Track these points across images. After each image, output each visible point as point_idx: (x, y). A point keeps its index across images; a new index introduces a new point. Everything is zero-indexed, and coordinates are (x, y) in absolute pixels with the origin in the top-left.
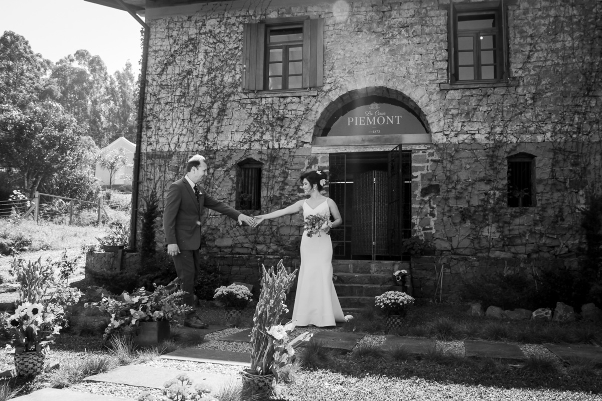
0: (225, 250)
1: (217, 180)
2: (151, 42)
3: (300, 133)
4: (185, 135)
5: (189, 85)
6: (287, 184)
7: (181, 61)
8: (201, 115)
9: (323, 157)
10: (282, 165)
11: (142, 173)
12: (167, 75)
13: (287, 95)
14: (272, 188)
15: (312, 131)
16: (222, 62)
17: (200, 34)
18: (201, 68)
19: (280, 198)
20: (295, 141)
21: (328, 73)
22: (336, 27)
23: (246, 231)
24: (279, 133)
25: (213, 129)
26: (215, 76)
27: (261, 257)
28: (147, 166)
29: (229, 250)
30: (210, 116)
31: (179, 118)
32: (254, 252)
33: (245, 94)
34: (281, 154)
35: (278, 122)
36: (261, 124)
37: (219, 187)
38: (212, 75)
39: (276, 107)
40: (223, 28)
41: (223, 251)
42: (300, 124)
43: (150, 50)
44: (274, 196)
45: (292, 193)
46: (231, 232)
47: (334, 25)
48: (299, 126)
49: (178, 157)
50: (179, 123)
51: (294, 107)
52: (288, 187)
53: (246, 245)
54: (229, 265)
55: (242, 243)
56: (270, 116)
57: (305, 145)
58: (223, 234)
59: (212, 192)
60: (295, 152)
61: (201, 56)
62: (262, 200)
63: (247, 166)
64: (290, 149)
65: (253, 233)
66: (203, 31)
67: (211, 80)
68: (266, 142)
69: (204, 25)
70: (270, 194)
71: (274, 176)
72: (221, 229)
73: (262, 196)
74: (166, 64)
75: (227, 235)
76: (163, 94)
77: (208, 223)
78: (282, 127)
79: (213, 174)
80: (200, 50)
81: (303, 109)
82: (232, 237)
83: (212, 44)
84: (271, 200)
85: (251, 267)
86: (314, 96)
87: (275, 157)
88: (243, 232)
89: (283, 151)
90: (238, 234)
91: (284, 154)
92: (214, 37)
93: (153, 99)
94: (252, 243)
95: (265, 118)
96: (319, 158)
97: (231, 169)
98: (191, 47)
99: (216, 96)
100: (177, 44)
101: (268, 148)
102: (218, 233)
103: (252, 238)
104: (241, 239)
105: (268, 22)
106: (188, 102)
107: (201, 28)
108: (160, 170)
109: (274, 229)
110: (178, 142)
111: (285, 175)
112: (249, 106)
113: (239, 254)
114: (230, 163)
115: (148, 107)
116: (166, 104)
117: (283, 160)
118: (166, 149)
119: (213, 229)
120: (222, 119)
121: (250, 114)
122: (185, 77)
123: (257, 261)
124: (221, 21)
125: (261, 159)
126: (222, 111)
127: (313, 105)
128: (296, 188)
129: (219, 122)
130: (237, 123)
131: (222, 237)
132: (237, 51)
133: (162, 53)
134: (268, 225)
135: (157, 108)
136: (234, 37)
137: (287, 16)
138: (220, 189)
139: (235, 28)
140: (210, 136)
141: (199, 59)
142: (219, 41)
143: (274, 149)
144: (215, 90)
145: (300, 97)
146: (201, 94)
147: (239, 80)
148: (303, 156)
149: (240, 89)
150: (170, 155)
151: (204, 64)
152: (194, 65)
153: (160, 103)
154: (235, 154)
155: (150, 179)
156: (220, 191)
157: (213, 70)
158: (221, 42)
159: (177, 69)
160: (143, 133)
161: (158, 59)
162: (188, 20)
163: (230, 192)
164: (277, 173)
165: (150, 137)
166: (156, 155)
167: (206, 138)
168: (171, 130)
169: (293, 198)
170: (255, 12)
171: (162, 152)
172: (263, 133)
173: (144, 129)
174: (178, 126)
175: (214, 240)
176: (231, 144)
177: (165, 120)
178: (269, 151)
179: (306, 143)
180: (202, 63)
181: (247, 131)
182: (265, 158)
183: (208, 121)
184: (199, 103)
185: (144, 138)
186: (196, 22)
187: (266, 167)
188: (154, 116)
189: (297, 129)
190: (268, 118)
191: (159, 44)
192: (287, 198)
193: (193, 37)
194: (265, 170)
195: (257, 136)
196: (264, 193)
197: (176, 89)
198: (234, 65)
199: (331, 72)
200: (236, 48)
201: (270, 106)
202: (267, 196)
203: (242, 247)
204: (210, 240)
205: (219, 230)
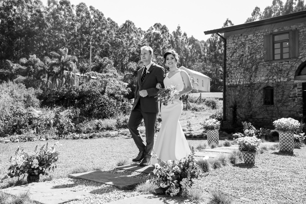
0: (260, 120)
1: (255, 94)
2: (227, 45)
3: (289, 76)
4: (242, 78)
5: (242, 60)
6: (284, 95)
7: (239, 51)
8: (248, 71)
9: (299, 84)
10: (282, 88)
11: (226, 93)
12: (234, 57)
13: (283, 61)
14: (278, 97)
15: (294, 74)
16: (255, 50)
17: (246, 40)
18: (247, 53)
19: (282, 100)
20: (287, 79)
21: (301, 51)
22: (304, 32)
23: (268, 113)
24: (280, 76)
25: (253, 76)
26: (253, 56)
28: (228, 90)
29: (262, 120)
30: (252, 71)
31: (239, 72)
32: (271, 120)
33: (265, 62)
34: (281, 84)
35: (280, 72)
36: (272, 73)
38: (252, 56)
39: (278, 66)
40: (255, 37)
42: (289, 72)
43: (227, 48)
46: (262, 113)
47: (303, 32)
48: (288, 73)
49: (240, 86)
50: (240, 74)
51: (286, 66)
52: (284, 96)
55: (266, 117)
56: (276, 70)
57: (291, 80)
58: (259, 114)
59: (254, 99)
60: (287, 83)
61: (247, 49)
62: (274, 101)
63: (267, 89)
64: (285, 82)
66: (247, 39)
67: (251, 58)
68: (275, 79)
69: (247, 37)
70: (278, 99)
71: (279, 92)
72: (258, 112)
73: (274, 99)
74: (233, 53)
76: (233, 64)
77: (253, 110)
78: (281, 73)
79: (254, 92)
80: (246, 47)
81: (290, 66)
82: (262, 115)
83: (251, 44)
84: (278, 101)
86: (295, 61)
87: (279, 85)
88: (267, 113)
89: (282, 83)
90: (265, 114)
91: (282, 84)
92: (252, 41)
93: (229, 66)
95: (274, 71)
96: (298, 85)
97: (261, 90)
98: (243, 46)
99: (253, 64)
100: (237, 45)
101: (276, 82)
102: (257, 114)
103: (270, 115)
104: (266, 115)
105: (274, 34)
106: (242, 66)
107: (246, 38)
108: (233, 91)
109: (280, 112)
110: (240, 81)
111: (283, 91)
112: (267, 67)
113: (265, 121)
114: (261, 88)
115: (227, 69)
116: (234, 67)
117: (282, 86)
118: (235, 84)
119: (255, 112)
120: (257, 72)
121: (268, 69)
122: (241, 57)
124: (254, 35)
125: (273, 86)
126: (256, 69)
127: (294, 64)
128: (288, 96)
129: (255, 73)
130: (262, 73)
131: (259, 115)
132: (261, 46)
133: (232, 49)
134: (277, 110)
135: (231, 69)
136: (260, 41)
137: (282, 30)
139: (260, 37)
140: (252, 78)
141: (246, 50)
142: (254, 43)
143: (278, 82)
144: (253, 61)
145: (288, 62)
146: (247, 63)
147: (263, 57)
148: (291, 84)
149: (263, 60)
150: (237, 86)
151: (248, 52)
152: (244, 52)
153: (232, 67)
154: (262, 85)
155: (230, 95)
156: (257, 98)
157: (252, 54)
158: (255, 43)
159: (238, 54)
160: (226, 78)
161: (230, 51)
162: (241, 36)
163: (261, 99)
164: (280, 91)
165: (229, 80)
166: (231, 86)
167: (250, 79)
168: (237, 77)
169: (287, 100)
170: (268, 30)
171: (233, 85)
172: (273, 76)
173: (226, 77)
174: (239, 75)
175: (255, 116)
176: (260, 81)
177: (234, 73)
178: (276, 83)
179: (292, 79)
180: (247, 51)
181: (267, 76)
182: (275, 85)
183: (251, 73)
184: (247, 66)
185: (226, 80)
186: (244, 36)
187: (275, 89)
188: (230, 72)
189: (288, 74)
190: (275, 70)
191: (230, 45)
192: (285, 100)
193: (243, 42)
194: (275, 90)
195: (271, 78)
196: (275, 99)
197: (238, 61)
198: (260, 51)
199: (302, 51)
200: (261, 45)
201: (276, 66)
202: (276, 100)
203: (267, 118)
204: (254, 116)
205: (257, 112)
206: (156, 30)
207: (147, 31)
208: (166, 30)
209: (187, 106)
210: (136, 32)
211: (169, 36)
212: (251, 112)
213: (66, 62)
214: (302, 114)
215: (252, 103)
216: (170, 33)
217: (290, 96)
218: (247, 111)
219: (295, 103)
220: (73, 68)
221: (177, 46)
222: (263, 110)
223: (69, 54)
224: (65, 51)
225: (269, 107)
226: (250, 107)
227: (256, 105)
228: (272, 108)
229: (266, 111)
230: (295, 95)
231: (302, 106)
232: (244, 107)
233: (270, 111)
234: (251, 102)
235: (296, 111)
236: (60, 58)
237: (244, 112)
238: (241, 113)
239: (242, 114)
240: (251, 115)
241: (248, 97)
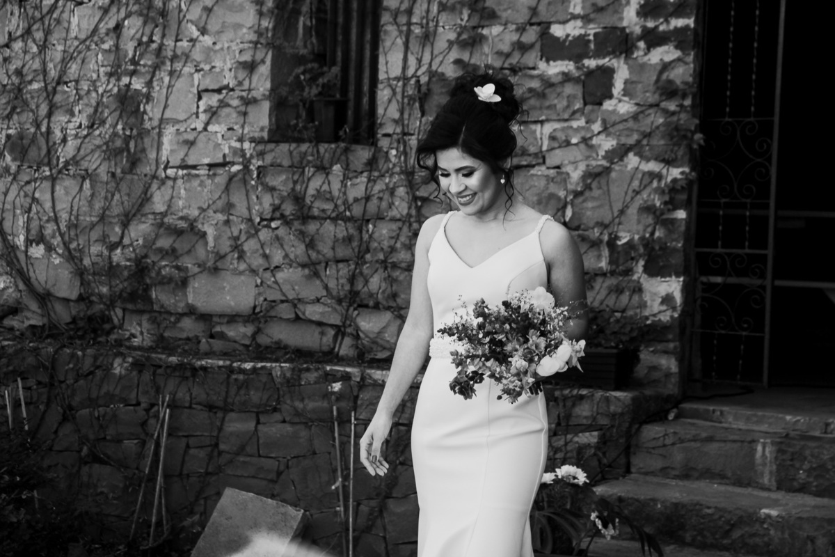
0: (229, 330)
14: (428, 37)
23: (311, 245)
27: (346, 378)
32: (346, 348)
37: (203, 31)
41: (222, 336)
44: (432, 74)
45: (514, 60)
46: (250, 246)
52: (496, 30)
53: (313, 312)
54: (211, 407)
55: (295, 303)
58: (221, 257)
59: (174, 58)
62: (383, 94)
65: (342, 252)
70: (418, 65)
72: (211, 232)
73: (382, 75)
75: (232, 262)
77: (159, 202)
82: (254, 272)
85: (304, 420)
88: (298, 250)
90: (277, 257)
94: (340, 301)
102: (201, 252)
103: (336, 278)
104: (291, 280)
119: (179, 233)
123: (327, 395)
128: (531, 35)
131: (215, 267)
138: (207, 40)
156: (208, 52)
163: (247, 57)
175: (183, 283)
196: (391, 63)
202: (404, 78)
203: (297, 318)
204: (165, 282)
205: (203, 235)
212: (139, 231)
214: (673, 286)
215: (153, 112)
217: (557, 31)
218: (102, 218)
219: (605, 129)
222: (267, 201)
225: (324, 169)
226: (134, 162)
227: (191, 144)
228: (357, 188)
229: (287, 222)
230: (608, 20)
231: (675, 173)
232: (75, 161)
233: (334, 220)
234: (148, 97)
235: (612, 244)
237: (72, 226)
238: (41, 239)
239: (50, 249)
240: (141, 269)
241: (118, 28)
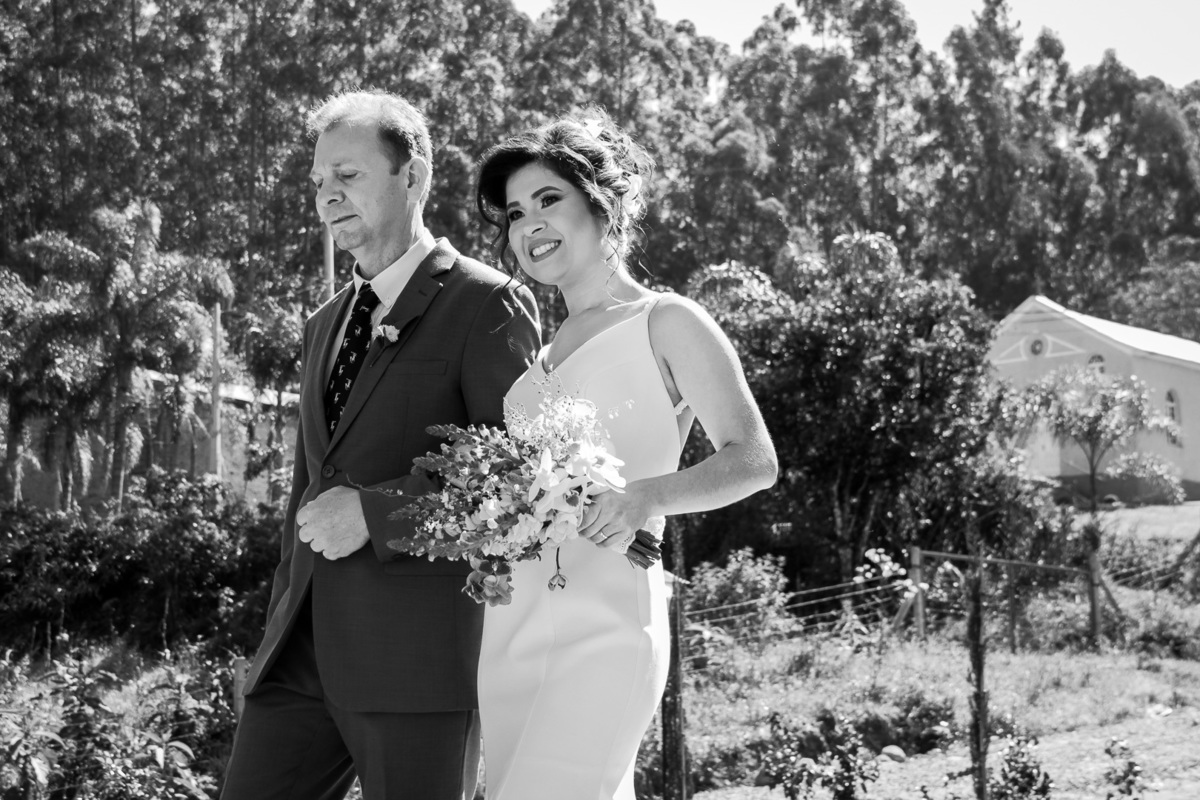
206: (818, 30)
207: (750, 44)
208: (894, 21)
209: (1092, 615)
210: (666, 52)
211: (917, 69)
213: (147, 304)
216: (927, 49)
220: (197, 350)
221: (991, 142)
223: (164, 246)
224: (142, 223)
236: (99, 278)
